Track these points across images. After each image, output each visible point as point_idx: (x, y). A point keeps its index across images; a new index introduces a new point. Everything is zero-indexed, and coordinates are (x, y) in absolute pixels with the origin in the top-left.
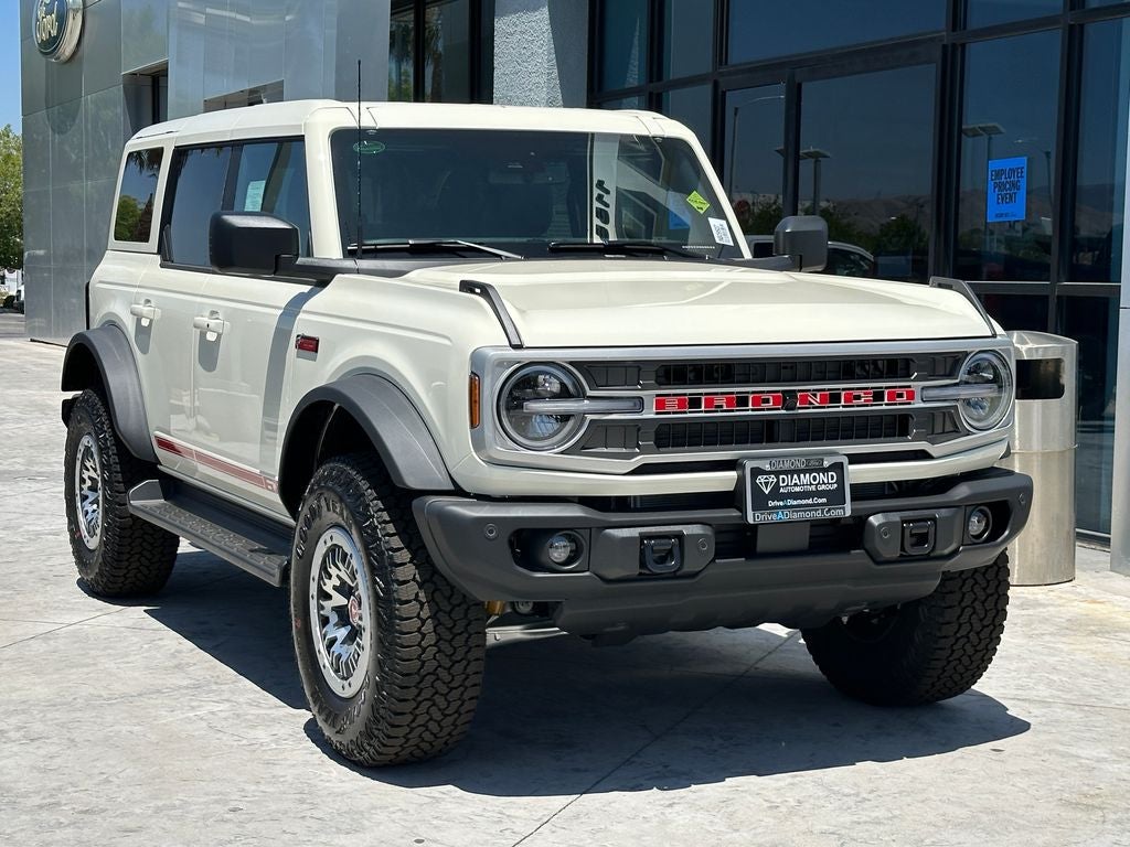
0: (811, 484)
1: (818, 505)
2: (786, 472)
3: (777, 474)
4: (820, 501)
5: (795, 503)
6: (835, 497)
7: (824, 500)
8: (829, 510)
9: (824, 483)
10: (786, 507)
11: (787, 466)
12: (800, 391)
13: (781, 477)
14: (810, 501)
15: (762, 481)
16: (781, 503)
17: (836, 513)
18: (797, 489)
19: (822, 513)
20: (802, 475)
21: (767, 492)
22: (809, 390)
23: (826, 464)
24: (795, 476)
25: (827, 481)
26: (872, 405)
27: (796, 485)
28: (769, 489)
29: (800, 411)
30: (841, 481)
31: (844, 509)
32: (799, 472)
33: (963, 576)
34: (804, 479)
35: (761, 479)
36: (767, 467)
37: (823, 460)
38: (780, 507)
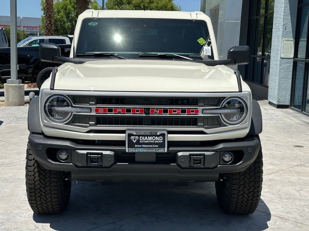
0: (152, 140)
1: (155, 147)
2: (143, 136)
3: (139, 136)
4: (155, 146)
5: (146, 146)
6: (162, 145)
7: (157, 146)
8: (158, 150)
9: (157, 140)
10: (142, 147)
11: (143, 134)
12: (151, 108)
13: (140, 137)
14: (152, 146)
15: (133, 138)
16: (140, 146)
17: (161, 150)
18: (147, 142)
19: (156, 150)
20: (149, 137)
21: (135, 142)
22: (155, 108)
23: (158, 134)
24: (146, 137)
25: (159, 139)
26: (181, 114)
27: (146, 140)
28: (135, 141)
29: (151, 115)
30: (164, 140)
31: (164, 150)
32: (148, 136)
33: (240, 174)
34: (150, 138)
35: (132, 137)
36: (135, 134)
37: (157, 132)
38: (139, 147)
